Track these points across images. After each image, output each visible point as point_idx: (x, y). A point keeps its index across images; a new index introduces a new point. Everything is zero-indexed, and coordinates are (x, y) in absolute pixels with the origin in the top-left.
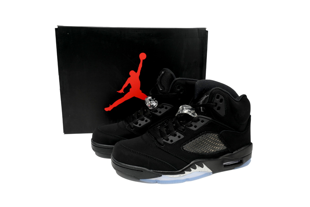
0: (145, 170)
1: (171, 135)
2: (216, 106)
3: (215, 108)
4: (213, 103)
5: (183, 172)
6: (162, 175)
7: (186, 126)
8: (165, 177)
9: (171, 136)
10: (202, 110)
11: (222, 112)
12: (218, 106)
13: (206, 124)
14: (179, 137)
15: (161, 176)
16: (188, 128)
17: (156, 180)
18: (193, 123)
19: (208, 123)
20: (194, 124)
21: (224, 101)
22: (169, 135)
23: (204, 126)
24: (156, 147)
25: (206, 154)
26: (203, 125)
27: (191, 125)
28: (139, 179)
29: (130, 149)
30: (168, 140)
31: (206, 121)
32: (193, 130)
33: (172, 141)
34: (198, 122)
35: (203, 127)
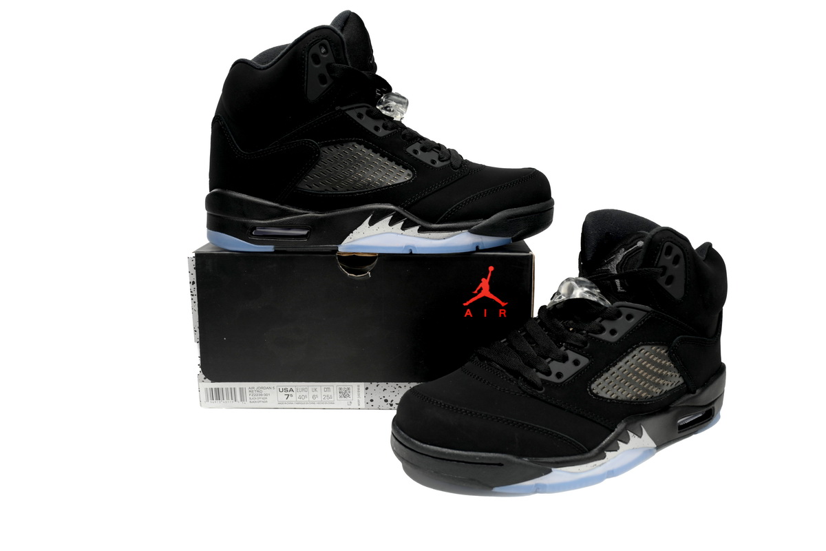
0: (509, 462)
1: (552, 360)
2: (663, 274)
3: (662, 280)
4: (656, 267)
5: (600, 456)
6: (553, 469)
7: (588, 332)
8: (559, 474)
9: (554, 362)
10: (619, 288)
11: (676, 291)
12: (668, 273)
13: (640, 322)
14: (576, 363)
15: (550, 471)
16: (595, 338)
17: (536, 485)
18: (606, 324)
19: (643, 321)
20: (608, 325)
21: (682, 260)
22: (549, 359)
23: (635, 328)
24: (524, 394)
25: (647, 402)
26: (632, 325)
27: (602, 330)
28: (492, 487)
29: (457, 406)
30: (548, 373)
31: (638, 316)
32: (608, 342)
33: (559, 375)
34: (620, 319)
35: (632, 331)
